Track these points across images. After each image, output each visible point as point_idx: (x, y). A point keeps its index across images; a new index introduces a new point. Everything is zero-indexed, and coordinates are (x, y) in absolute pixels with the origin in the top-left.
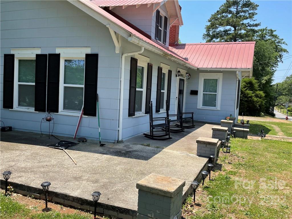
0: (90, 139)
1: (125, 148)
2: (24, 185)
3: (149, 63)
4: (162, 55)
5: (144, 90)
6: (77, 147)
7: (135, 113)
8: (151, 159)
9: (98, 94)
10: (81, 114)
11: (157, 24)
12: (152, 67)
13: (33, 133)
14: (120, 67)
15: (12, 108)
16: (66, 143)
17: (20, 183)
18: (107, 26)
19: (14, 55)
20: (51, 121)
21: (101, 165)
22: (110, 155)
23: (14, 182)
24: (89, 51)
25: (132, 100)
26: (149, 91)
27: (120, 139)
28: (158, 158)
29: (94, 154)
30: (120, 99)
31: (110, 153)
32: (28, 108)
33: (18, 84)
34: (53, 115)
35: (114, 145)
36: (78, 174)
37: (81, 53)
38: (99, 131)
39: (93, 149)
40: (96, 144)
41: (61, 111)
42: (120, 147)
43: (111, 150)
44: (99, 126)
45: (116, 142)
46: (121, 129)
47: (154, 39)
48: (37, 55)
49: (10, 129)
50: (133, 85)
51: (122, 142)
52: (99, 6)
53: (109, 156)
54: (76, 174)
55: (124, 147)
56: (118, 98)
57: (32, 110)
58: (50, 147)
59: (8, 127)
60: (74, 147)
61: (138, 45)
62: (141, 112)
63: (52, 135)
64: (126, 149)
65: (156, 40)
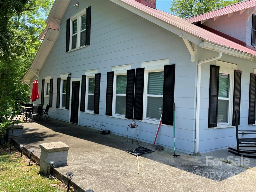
0: (168, 147)
1: (200, 162)
2: (81, 188)
3: (236, 69)
4: (251, 59)
5: (231, 99)
6: (151, 155)
7: (218, 124)
8: (224, 180)
9: (174, 104)
10: (160, 122)
11: (253, 29)
12: (241, 74)
13: (124, 137)
14: (196, 75)
15: (111, 115)
16: (143, 149)
17: (79, 186)
18: (180, 36)
19: (114, 72)
20: (135, 127)
21: (163, 178)
22: (179, 168)
23: (76, 183)
24: (167, 63)
25: (213, 110)
26: (237, 100)
27: (197, 151)
28: (235, 180)
29: (163, 164)
30: (196, 109)
31: (180, 166)
32: (121, 115)
33: (116, 96)
34: (137, 122)
35: (189, 157)
36: (134, 185)
37: (161, 65)
38: (174, 140)
39: (165, 159)
40: (171, 154)
41: (145, 119)
42: (195, 160)
43: (183, 163)
44: (174, 135)
45: (193, 154)
46: (197, 140)
47: (251, 46)
48: (128, 71)
49: (109, 132)
50: (214, 93)
51: (199, 154)
52: (191, 23)
53: (177, 169)
54: (132, 184)
55: (199, 160)
56: (194, 107)
57: (124, 117)
58: (127, 152)
59: (107, 131)
60: (148, 155)
61: (213, 50)
62: (227, 123)
63: (137, 141)
64: (200, 164)
65: (252, 46)
